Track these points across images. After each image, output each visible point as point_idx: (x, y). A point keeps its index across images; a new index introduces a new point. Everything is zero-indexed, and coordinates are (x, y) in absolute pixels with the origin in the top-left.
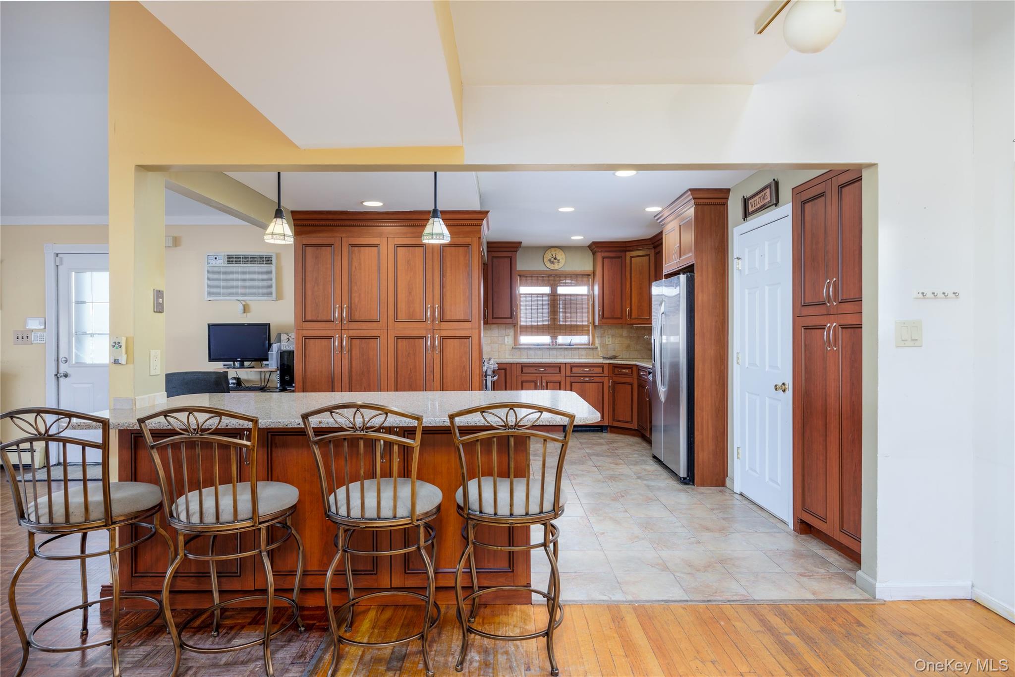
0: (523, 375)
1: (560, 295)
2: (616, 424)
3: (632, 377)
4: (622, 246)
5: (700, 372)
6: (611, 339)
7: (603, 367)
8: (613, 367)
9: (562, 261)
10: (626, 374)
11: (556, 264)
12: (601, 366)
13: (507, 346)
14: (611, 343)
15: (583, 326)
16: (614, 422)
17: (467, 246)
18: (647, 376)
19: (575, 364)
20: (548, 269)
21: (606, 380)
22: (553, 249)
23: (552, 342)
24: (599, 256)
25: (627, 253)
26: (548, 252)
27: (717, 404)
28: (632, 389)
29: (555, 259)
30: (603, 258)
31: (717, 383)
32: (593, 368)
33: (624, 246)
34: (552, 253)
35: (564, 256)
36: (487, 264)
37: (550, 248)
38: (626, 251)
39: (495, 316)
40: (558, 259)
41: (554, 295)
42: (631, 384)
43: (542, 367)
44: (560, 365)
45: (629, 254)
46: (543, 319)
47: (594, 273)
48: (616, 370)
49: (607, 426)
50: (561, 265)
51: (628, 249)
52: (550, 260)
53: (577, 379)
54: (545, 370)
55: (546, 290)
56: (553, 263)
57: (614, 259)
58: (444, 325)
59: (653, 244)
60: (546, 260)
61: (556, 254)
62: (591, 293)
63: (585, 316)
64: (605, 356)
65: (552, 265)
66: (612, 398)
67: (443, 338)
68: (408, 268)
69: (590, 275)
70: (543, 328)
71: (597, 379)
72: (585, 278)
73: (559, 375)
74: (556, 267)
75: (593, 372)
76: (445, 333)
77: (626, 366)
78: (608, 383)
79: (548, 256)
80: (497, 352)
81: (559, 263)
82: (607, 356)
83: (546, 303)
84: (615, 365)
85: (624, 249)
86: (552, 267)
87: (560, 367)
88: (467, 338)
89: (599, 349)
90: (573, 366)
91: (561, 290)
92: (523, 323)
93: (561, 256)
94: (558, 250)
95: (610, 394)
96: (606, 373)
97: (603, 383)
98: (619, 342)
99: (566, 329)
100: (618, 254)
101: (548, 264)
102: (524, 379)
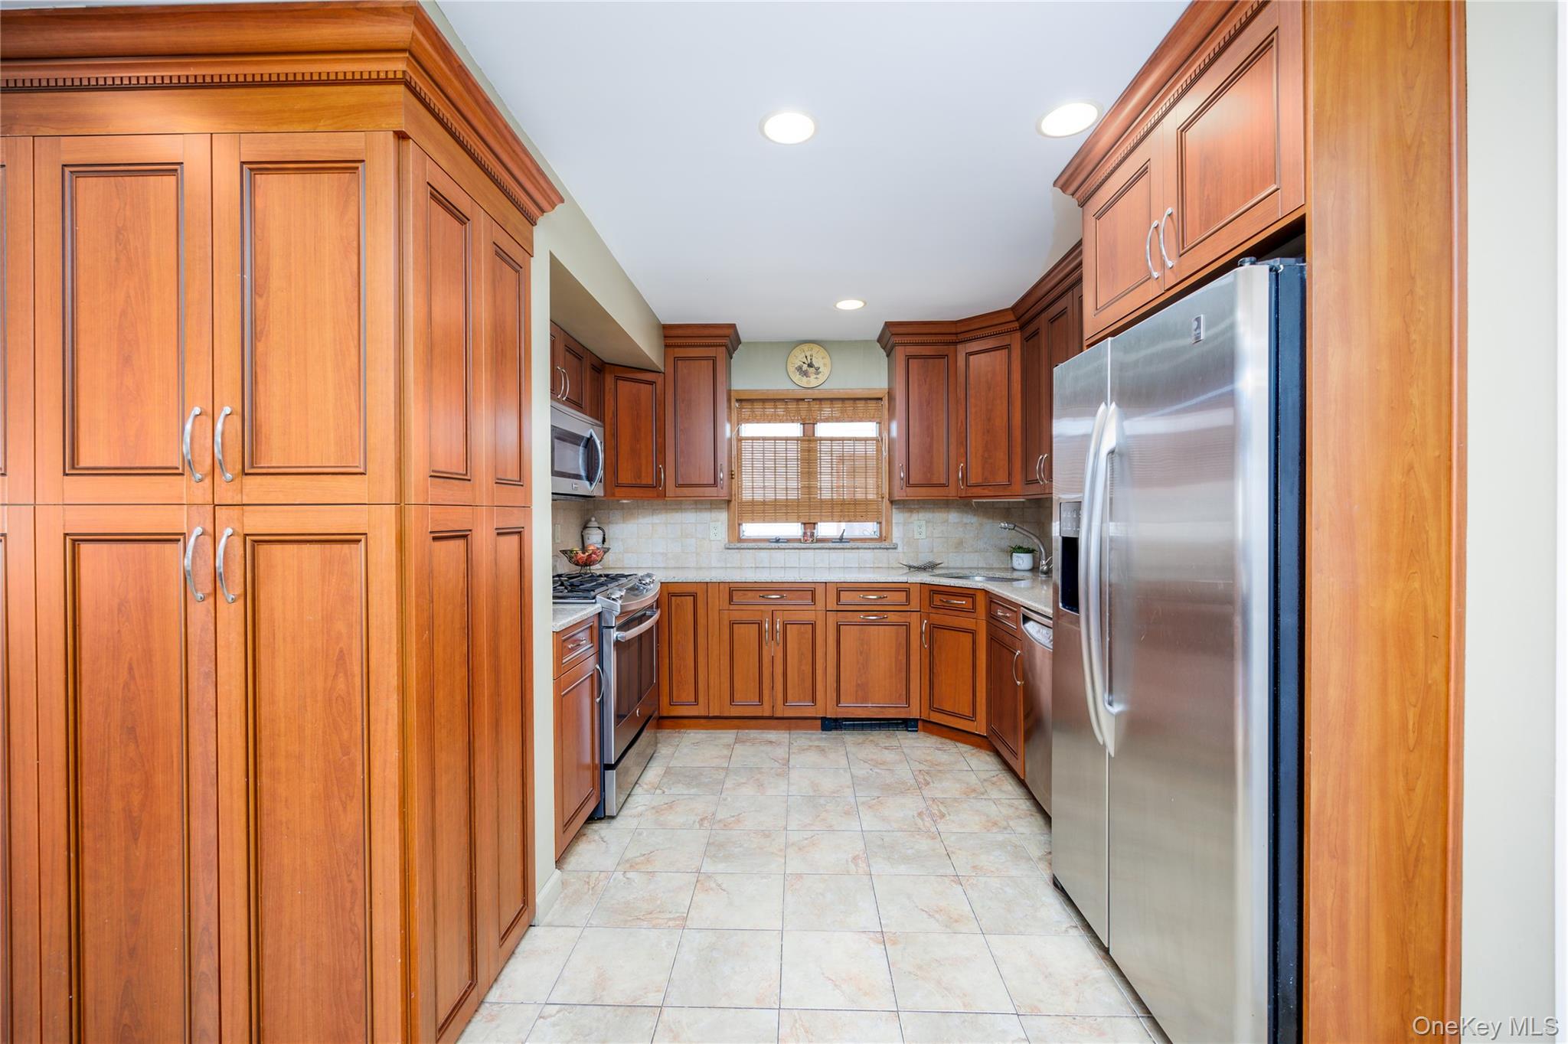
0: (732, 607)
1: (821, 439)
2: (936, 717)
3: (974, 615)
4: (948, 331)
5: (1334, 693)
6: (924, 528)
7: (907, 592)
8: (930, 591)
9: (825, 371)
10: (960, 609)
11: (813, 377)
12: (905, 589)
13: (712, 542)
14: (923, 536)
15: (866, 502)
16: (932, 713)
17: (349, 166)
18: (1017, 623)
19: (844, 585)
20: (797, 388)
21: (914, 619)
22: (805, 347)
23: (805, 534)
24: (900, 353)
25: (959, 347)
26: (797, 351)
27: (1409, 832)
28: (974, 642)
29: (810, 365)
30: (909, 358)
31: (1412, 738)
32: (885, 594)
33: (954, 331)
34: (808, 354)
35: (827, 360)
36: (664, 373)
37: (801, 344)
38: (956, 343)
39: (680, 482)
40: (816, 365)
41: (809, 441)
42: (973, 633)
43: (776, 591)
44: (813, 585)
45: (962, 350)
46: (789, 487)
47: (891, 395)
48: (937, 598)
49: (917, 720)
50: (822, 378)
51: (961, 337)
52: (800, 369)
53: (851, 618)
54: (782, 597)
55: (794, 430)
56: (805, 374)
57: (931, 361)
58: (255, 488)
59: (1017, 320)
60: (791, 369)
61: (811, 356)
62: (885, 435)
63: (871, 482)
64: (911, 564)
65: (805, 379)
66: (927, 661)
67: (256, 542)
68: (117, 260)
69: (881, 399)
70: (786, 506)
71: (892, 617)
72: (872, 404)
73: (813, 608)
74: (813, 381)
75: (884, 601)
76: (259, 522)
77: (959, 591)
78: (918, 626)
79: (798, 358)
80: (695, 555)
81: (817, 373)
82: (915, 565)
83: (792, 455)
84: (935, 588)
85: (953, 338)
86: (804, 382)
87: (813, 592)
88: (350, 539)
89: (900, 549)
90: (841, 589)
91: (823, 430)
92: (747, 496)
93: (820, 359)
94: (816, 348)
95: (923, 649)
96: (915, 604)
97: (908, 627)
98: (940, 535)
99: (833, 509)
100: (942, 350)
101: (797, 377)
102: (736, 616)
